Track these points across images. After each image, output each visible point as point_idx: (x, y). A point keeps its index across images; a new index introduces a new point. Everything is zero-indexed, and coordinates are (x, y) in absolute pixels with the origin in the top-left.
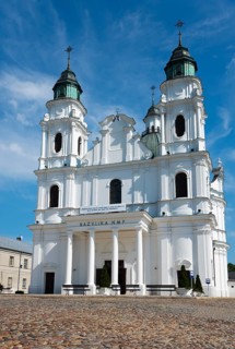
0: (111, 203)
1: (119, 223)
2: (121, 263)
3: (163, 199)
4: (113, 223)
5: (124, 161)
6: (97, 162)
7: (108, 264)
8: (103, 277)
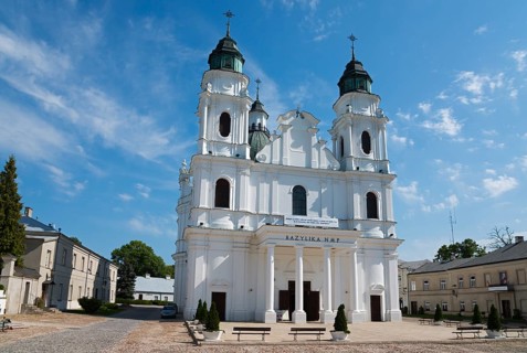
0: (294, 213)
1: (333, 240)
2: (307, 285)
3: (355, 217)
4: (326, 240)
5: (309, 166)
6: (276, 161)
7: (292, 284)
8: (286, 301)
